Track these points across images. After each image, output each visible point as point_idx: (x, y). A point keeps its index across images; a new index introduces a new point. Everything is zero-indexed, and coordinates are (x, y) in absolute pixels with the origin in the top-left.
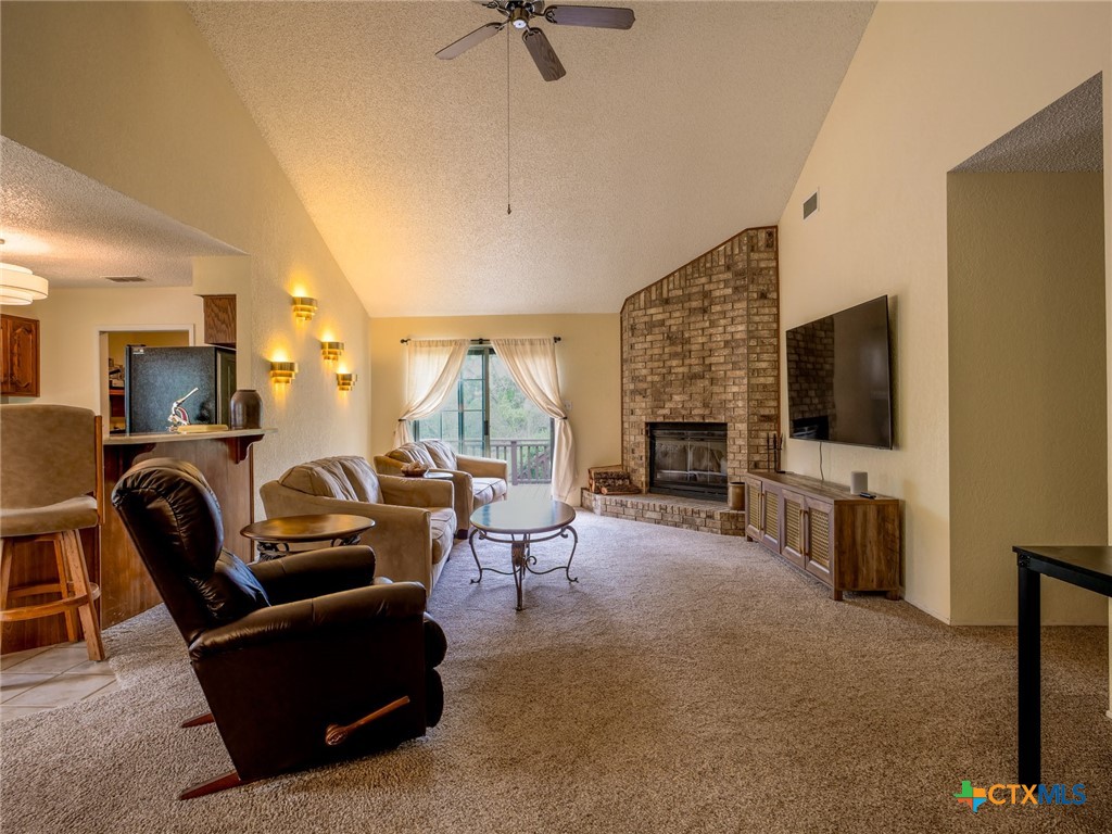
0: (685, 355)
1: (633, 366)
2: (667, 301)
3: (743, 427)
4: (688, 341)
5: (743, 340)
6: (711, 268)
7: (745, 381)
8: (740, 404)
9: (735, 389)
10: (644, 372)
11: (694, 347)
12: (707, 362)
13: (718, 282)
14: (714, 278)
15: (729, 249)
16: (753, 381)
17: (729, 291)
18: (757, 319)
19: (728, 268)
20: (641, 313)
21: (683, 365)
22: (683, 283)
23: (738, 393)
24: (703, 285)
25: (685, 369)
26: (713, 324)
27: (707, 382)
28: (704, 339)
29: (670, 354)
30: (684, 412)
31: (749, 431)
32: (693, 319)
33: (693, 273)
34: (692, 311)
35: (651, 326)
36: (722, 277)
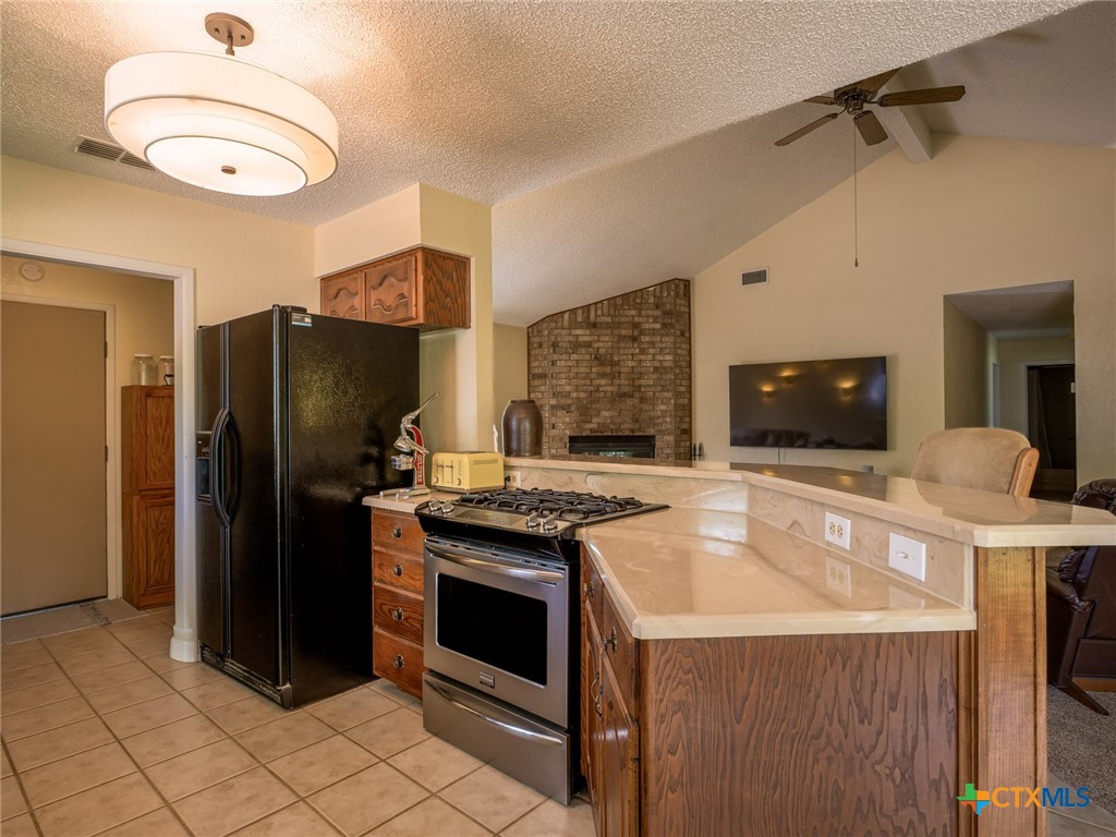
0: (613, 377)
1: (555, 382)
2: (594, 325)
3: (671, 438)
4: (617, 363)
5: (671, 368)
6: (641, 304)
7: (673, 401)
8: (668, 420)
9: (663, 407)
10: (568, 388)
11: (623, 370)
12: (637, 383)
13: (648, 316)
14: (644, 313)
15: (658, 291)
16: (678, 402)
17: (658, 326)
18: (679, 351)
19: (657, 307)
20: (564, 332)
21: (612, 385)
22: (612, 312)
23: (666, 411)
24: (633, 316)
25: (615, 389)
26: (643, 352)
27: (636, 401)
28: (634, 364)
29: (598, 374)
30: (612, 426)
31: (676, 442)
32: (623, 345)
33: (622, 305)
34: (622, 338)
35: (576, 346)
36: (650, 312)
